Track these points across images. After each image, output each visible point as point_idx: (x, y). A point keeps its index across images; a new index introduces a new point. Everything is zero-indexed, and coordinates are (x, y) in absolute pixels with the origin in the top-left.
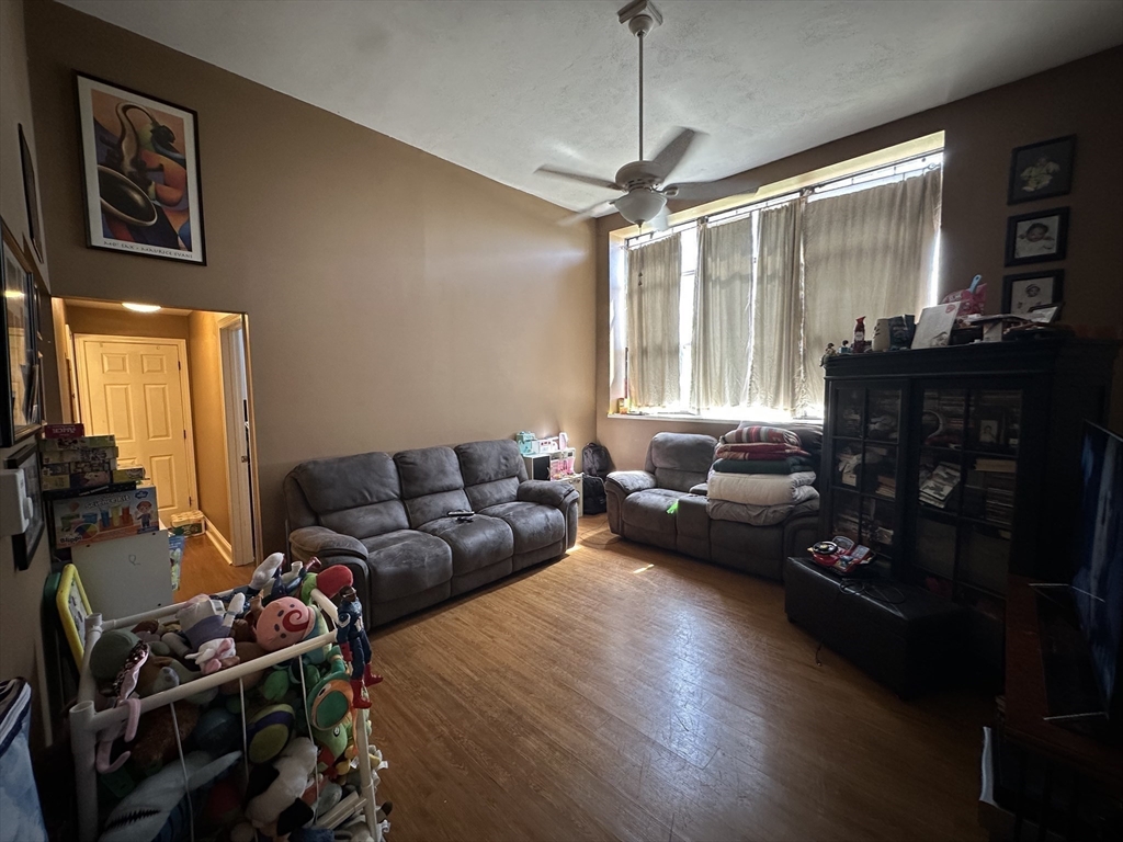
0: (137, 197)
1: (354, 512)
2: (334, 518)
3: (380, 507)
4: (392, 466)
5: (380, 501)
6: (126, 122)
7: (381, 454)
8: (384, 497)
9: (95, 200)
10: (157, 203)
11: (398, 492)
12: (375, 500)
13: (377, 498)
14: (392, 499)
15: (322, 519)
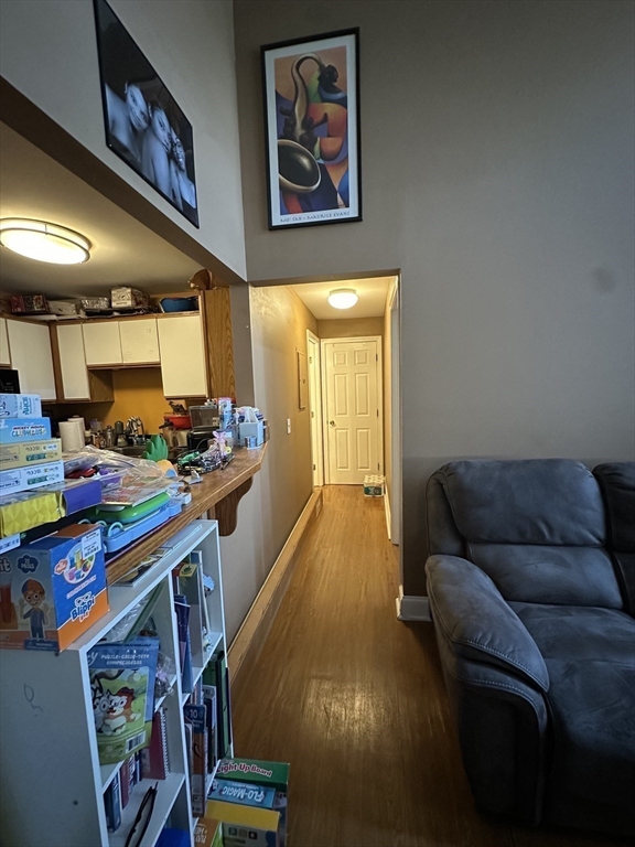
0: (305, 161)
1: (519, 550)
2: (490, 552)
3: (565, 554)
4: (591, 487)
5: (567, 544)
6: (299, 81)
7: (572, 463)
8: (573, 538)
9: (275, 176)
10: (321, 161)
11: (601, 533)
12: (559, 541)
13: (562, 538)
14: (586, 544)
15: (471, 549)
